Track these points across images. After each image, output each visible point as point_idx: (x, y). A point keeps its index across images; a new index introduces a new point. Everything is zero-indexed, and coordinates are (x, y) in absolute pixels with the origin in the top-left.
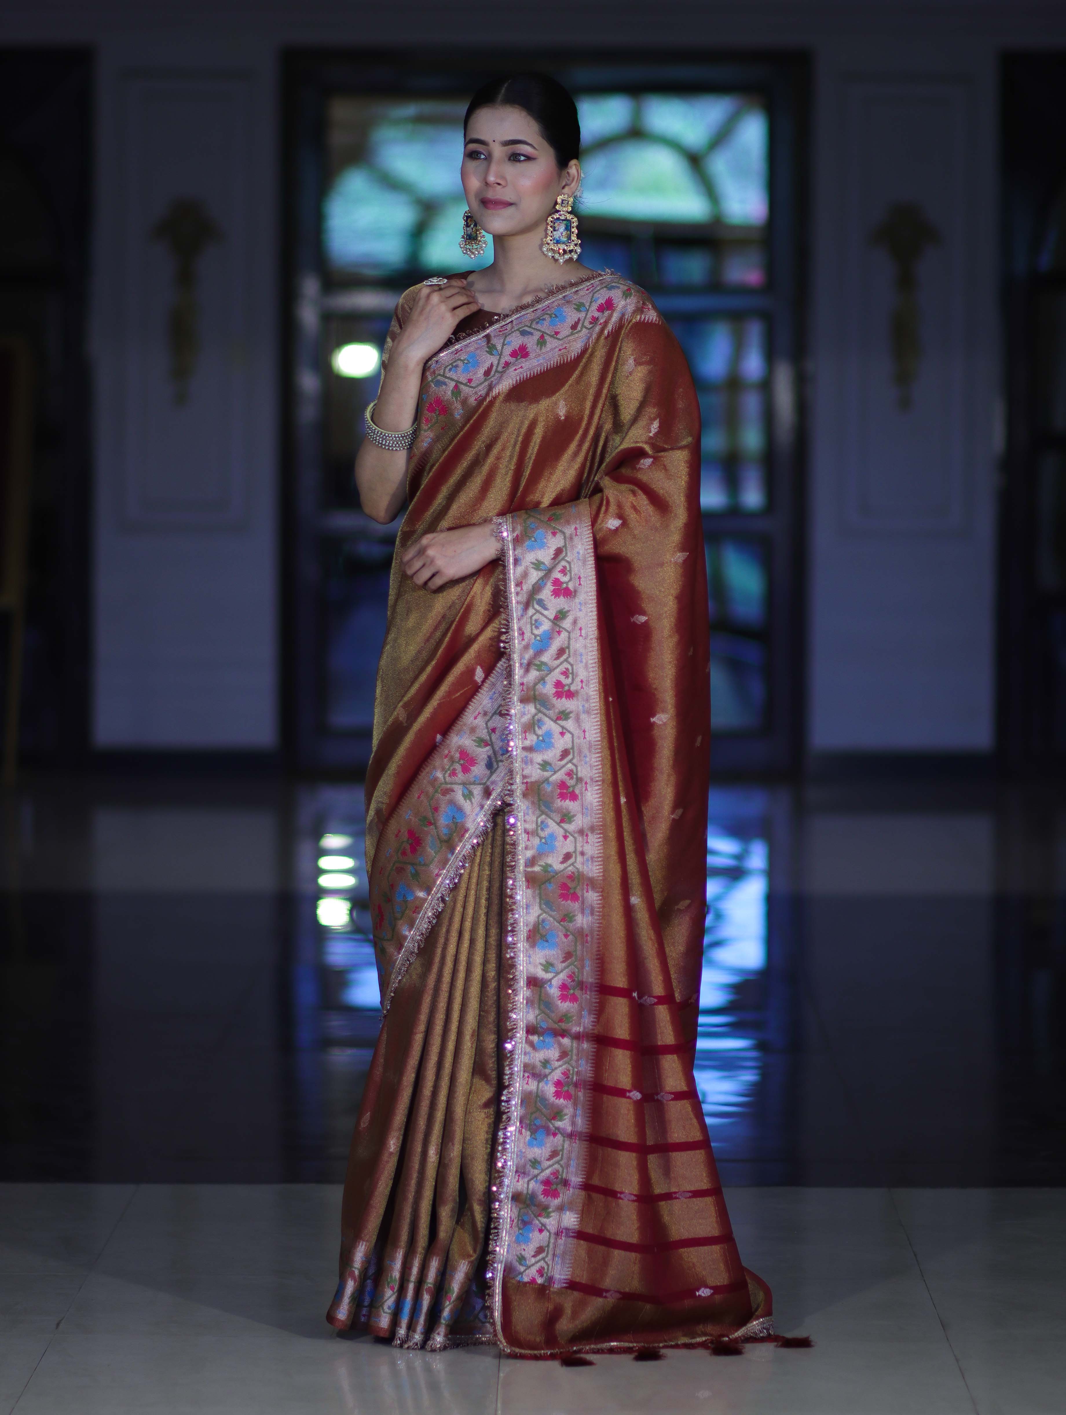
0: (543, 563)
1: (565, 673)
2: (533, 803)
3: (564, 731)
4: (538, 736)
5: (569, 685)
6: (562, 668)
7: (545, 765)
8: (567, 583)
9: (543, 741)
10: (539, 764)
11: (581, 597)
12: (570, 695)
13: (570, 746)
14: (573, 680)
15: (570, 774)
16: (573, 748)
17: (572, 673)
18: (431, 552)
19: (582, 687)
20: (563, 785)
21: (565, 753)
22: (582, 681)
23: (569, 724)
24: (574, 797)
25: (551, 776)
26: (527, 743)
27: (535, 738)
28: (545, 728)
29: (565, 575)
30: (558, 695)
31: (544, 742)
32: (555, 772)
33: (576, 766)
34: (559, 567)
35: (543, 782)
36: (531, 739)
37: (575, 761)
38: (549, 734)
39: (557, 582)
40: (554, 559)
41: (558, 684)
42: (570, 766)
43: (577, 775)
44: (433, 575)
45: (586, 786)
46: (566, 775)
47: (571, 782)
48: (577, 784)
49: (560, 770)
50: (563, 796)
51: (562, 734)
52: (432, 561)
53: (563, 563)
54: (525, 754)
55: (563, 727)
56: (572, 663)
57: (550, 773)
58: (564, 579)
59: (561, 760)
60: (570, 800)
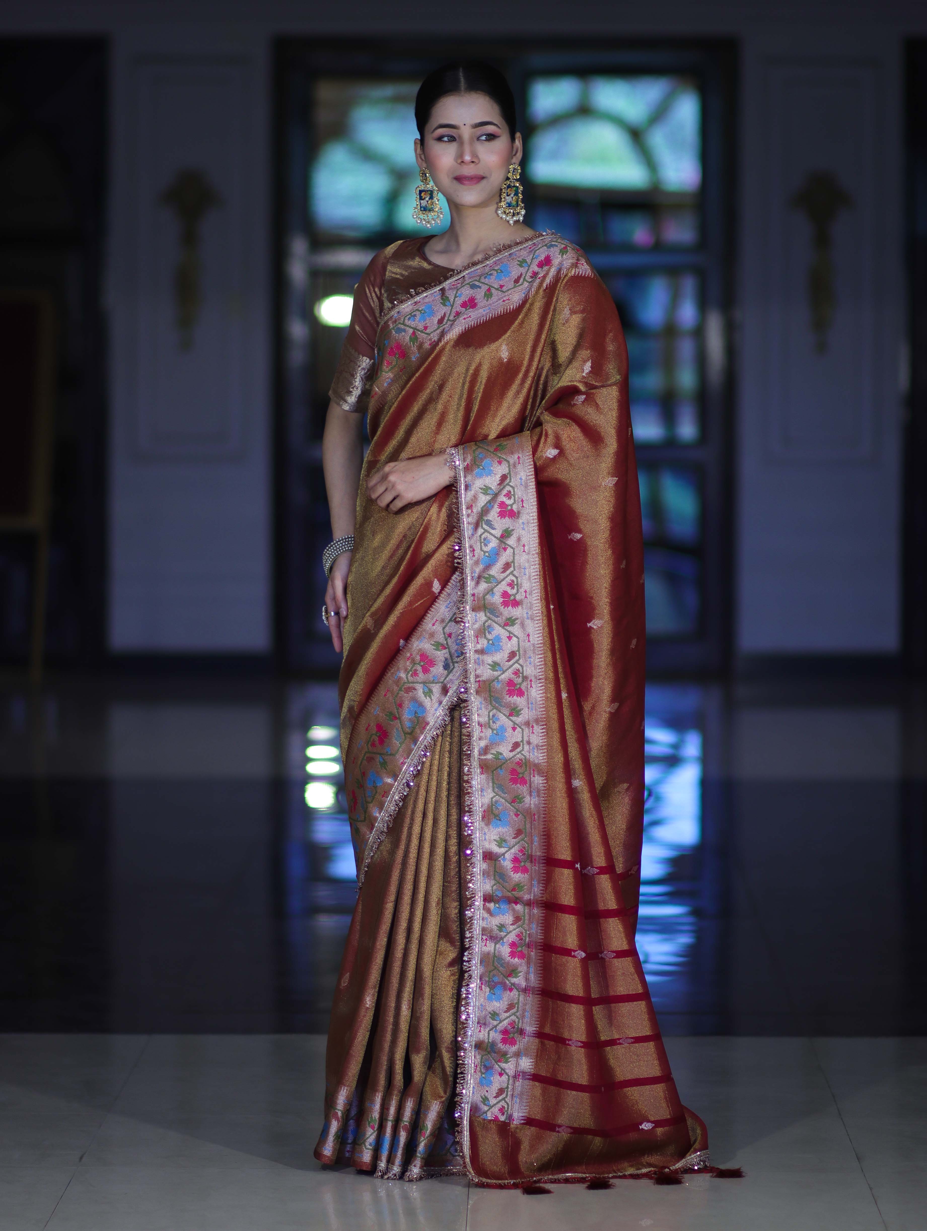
0: (490, 488)
1: (511, 585)
2: (485, 699)
3: (511, 635)
4: (488, 640)
5: (515, 595)
6: (508, 580)
7: (495, 666)
8: (511, 505)
10: (489, 665)
11: (524, 518)
12: (516, 604)
13: (516, 649)
14: (518, 590)
15: (516, 673)
16: (519, 650)
17: (517, 584)
18: (392, 478)
19: (526, 597)
20: (510, 683)
21: (512, 655)
22: (526, 592)
23: (516, 629)
24: (520, 693)
25: (500, 675)
26: (479, 647)
27: (485, 642)
28: (494, 633)
29: (510, 498)
30: (506, 604)
31: (494, 645)
32: (504, 672)
33: (522, 666)
34: (505, 492)
35: (493, 681)
36: (483, 643)
37: (521, 662)
38: (498, 638)
39: (502, 505)
40: (499, 484)
41: (505, 594)
42: (517, 666)
43: (522, 673)
44: (394, 499)
45: (531, 684)
46: (513, 674)
47: (517, 681)
48: (523, 681)
49: (508, 669)
50: (511, 693)
51: (510, 638)
52: (393, 486)
53: (508, 488)
54: (477, 656)
55: (510, 632)
56: (517, 575)
57: (499, 673)
58: (509, 502)
59: (509, 661)
60: (517, 696)
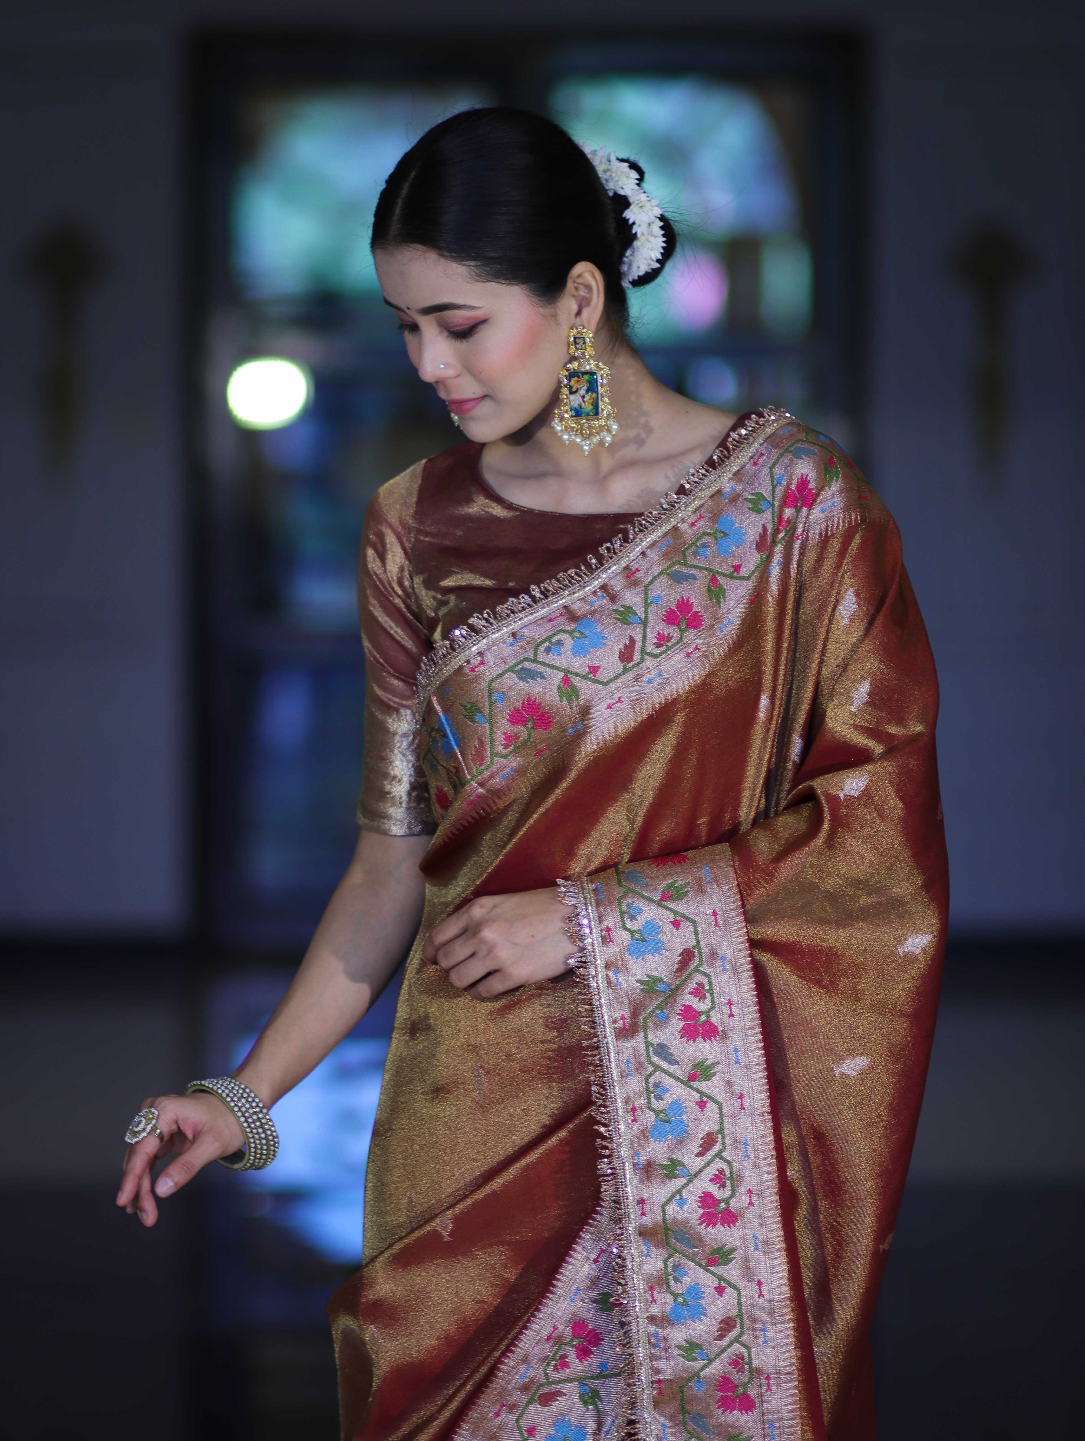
0: (660, 980)
1: (718, 1179)
2: (673, 1419)
3: (723, 1284)
4: (676, 1296)
5: (727, 1201)
6: (712, 1171)
7: (691, 1348)
8: (707, 1013)
9: (685, 1304)
10: (679, 1347)
11: (736, 1040)
12: (730, 1218)
13: (734, 1312)
14: (733, 1190)
15: (737, 1362)
16: (740, 1315)
17: (731, 1178)
18: (488, 934)
19: (751, 1203)
20: (725, 1383)
21: (727, 1325)
22: (750, 1192)
23: (732, 1271)
24: (747, 1404)
25: (702, 1369)
26: (656, 1310)
27: (669, 1298)
28: (687, 1280)
29: (703, 998)
30: (709, 1219)
31: (687, 1305)
32: (710, 1361)
33: (748, 1348)
34: (692, 985)
35: (689, 1380)
36: (663, 1304)
37: (744, 1338)
38: (695, 1291)
39: (688, 1012)
40: (680, 970)
41: (707, 1199)
42: (736, 1348)
43: (750, 1363)
44: (489, 974)
45: (768, 1384)
46: (730, 1364)
47: (740, 1378)
48: (751, 1379)
49: (718, 1355)
50: (726, 1404)
51: (720, 1290)
52: (490, 952)
53: (699, 978)
54: (652, 1329)
55: (720, 1278)
56: (729, 1158)
57: (700, 1364)
58: (701, 1006)
59: (720, 1338)
60: (741, 1410)
